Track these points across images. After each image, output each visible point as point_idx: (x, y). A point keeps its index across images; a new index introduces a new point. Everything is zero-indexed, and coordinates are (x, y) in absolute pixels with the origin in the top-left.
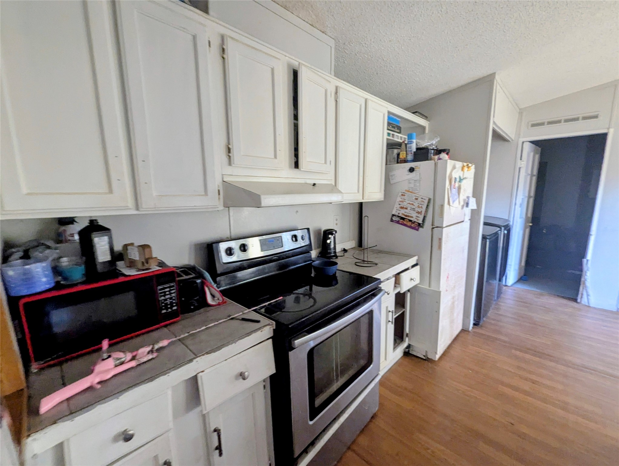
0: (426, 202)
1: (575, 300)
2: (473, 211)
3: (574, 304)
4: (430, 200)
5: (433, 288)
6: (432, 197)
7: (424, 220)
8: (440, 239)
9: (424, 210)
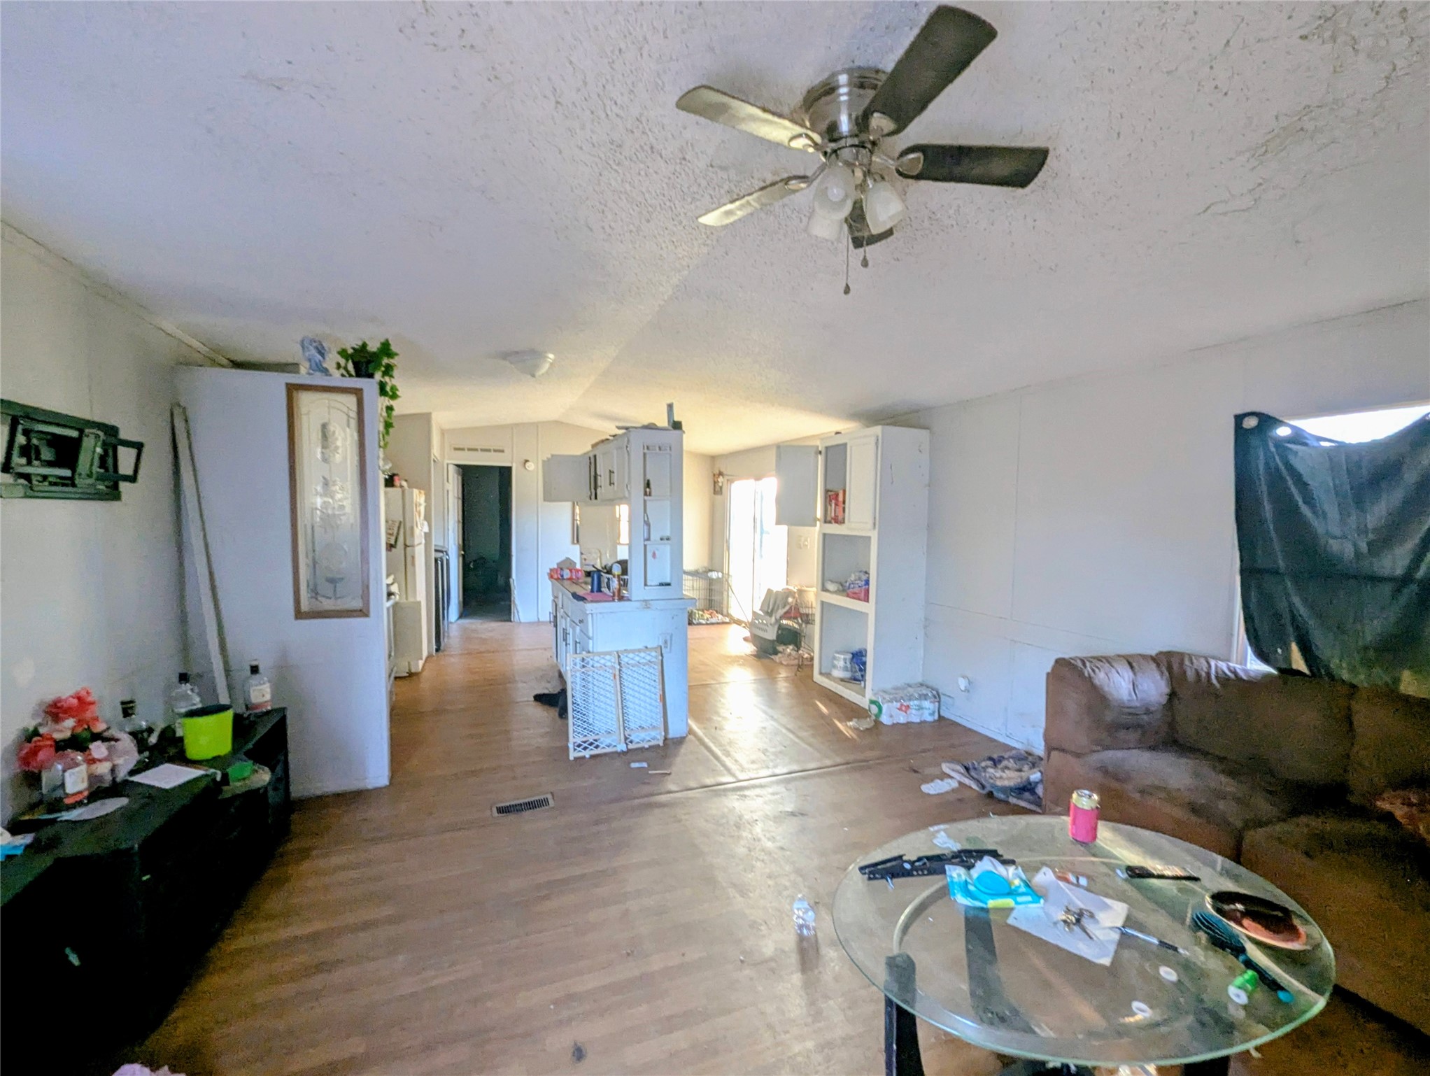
0: (397, 525)
1: (511, 621)
2: (425, 533)
3: (510, 623)
4: (400, 523)
5: (411, 599)
6: (402, 520)
7: (396, 541)
8: (413, 557)
9: (396, 529)
